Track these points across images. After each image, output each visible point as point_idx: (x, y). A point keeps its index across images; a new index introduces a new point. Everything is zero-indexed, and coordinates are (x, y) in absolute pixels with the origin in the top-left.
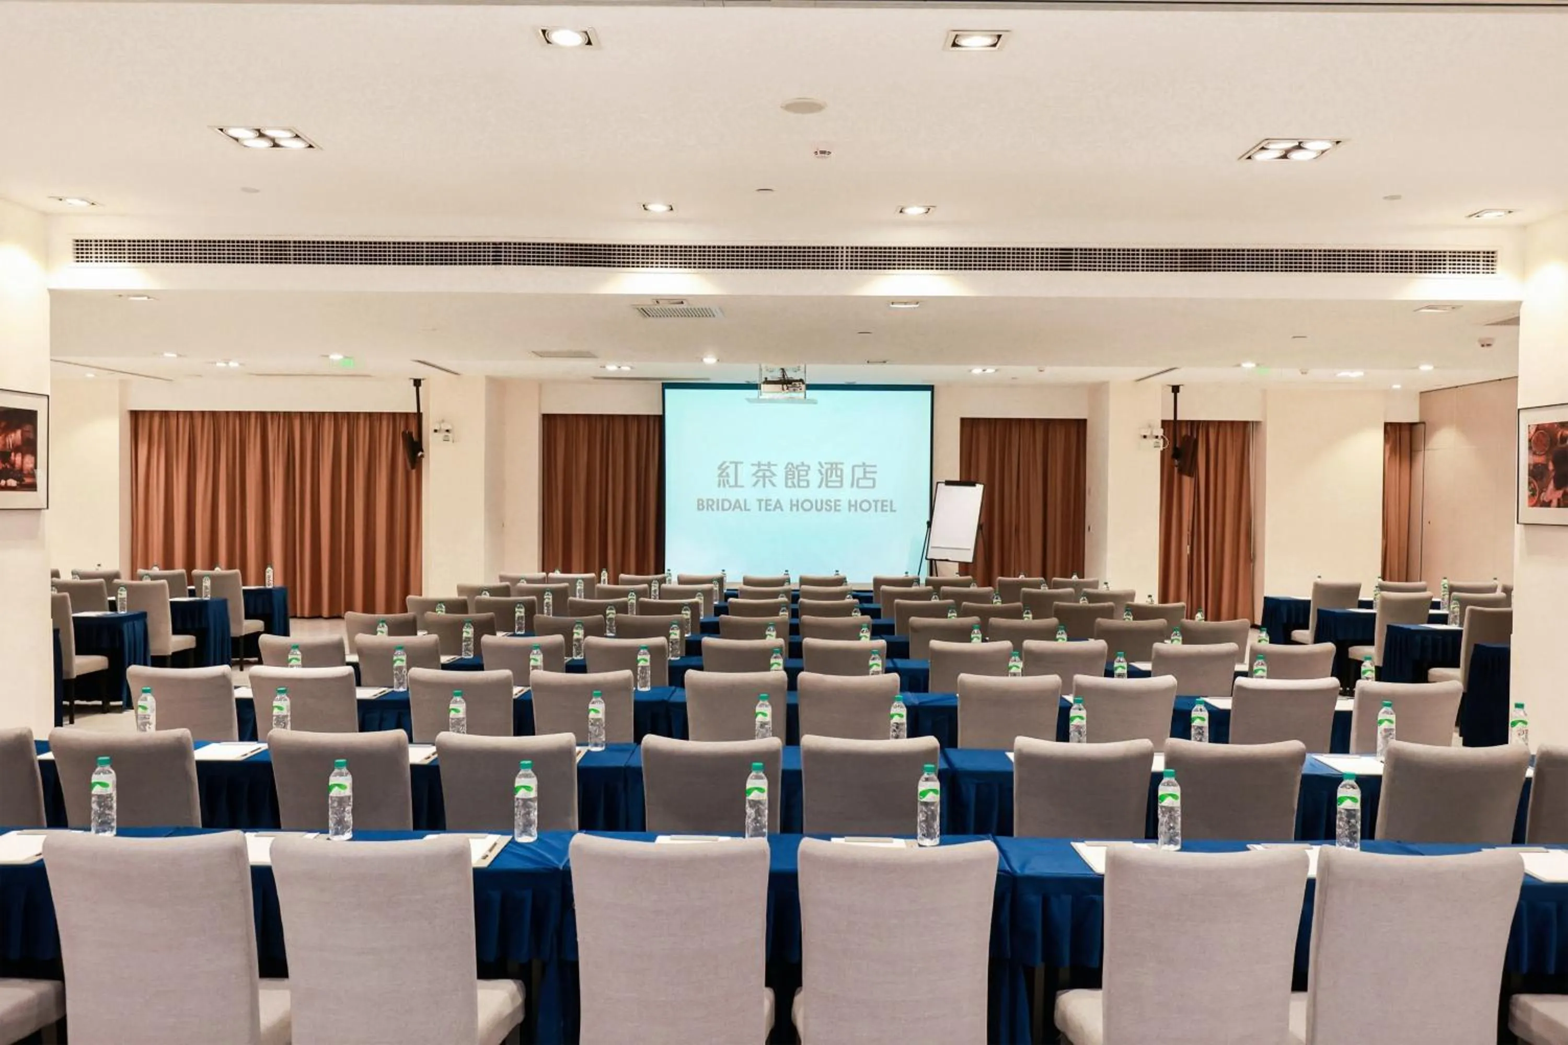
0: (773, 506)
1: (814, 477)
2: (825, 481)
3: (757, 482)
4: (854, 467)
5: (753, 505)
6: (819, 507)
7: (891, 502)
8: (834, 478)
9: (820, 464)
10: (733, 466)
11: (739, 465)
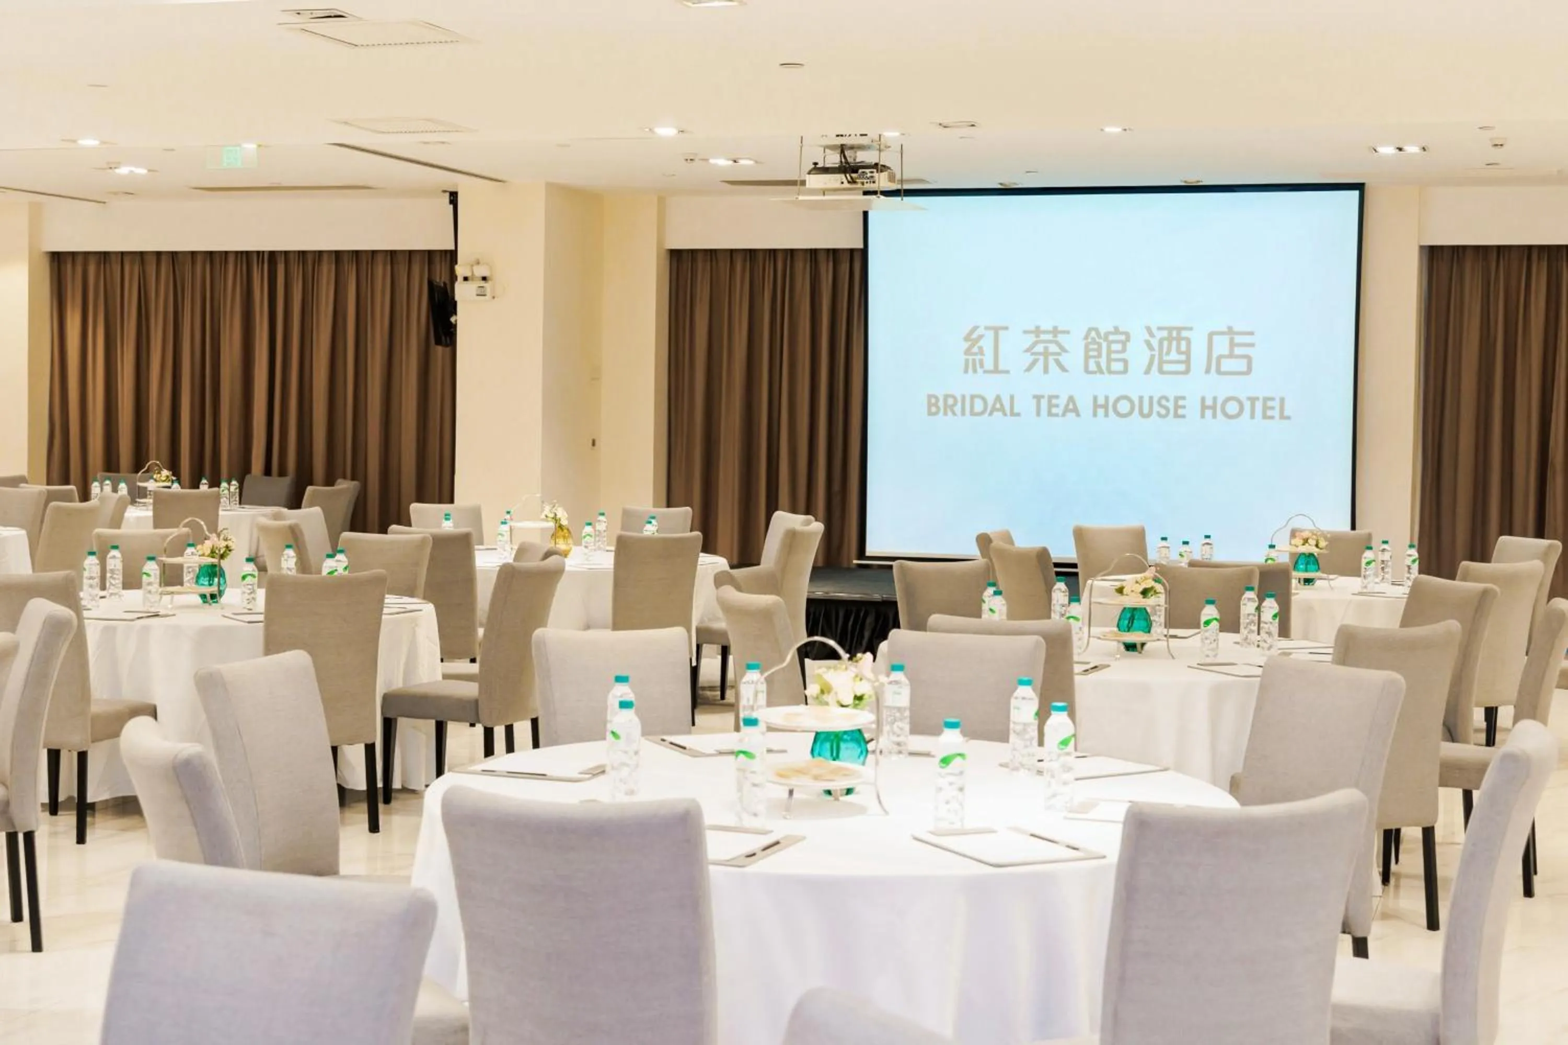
0: (1062, 407)
1: (1138, 354)
2: (1157, 364)
3: (1034, 363)
4: (1211, 335)
5: (1025, 405)
6: (1146, 410)
7: (1282, 400)
8: (1174, 356)
9: (1149, 329)
10: (990, 335)
11: (1002, 333)
